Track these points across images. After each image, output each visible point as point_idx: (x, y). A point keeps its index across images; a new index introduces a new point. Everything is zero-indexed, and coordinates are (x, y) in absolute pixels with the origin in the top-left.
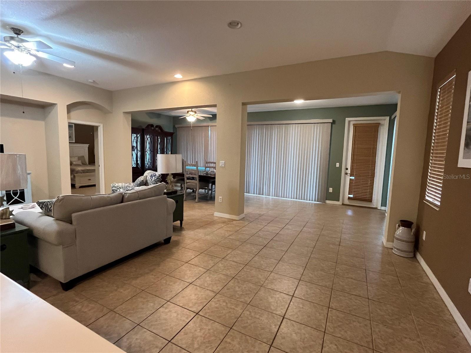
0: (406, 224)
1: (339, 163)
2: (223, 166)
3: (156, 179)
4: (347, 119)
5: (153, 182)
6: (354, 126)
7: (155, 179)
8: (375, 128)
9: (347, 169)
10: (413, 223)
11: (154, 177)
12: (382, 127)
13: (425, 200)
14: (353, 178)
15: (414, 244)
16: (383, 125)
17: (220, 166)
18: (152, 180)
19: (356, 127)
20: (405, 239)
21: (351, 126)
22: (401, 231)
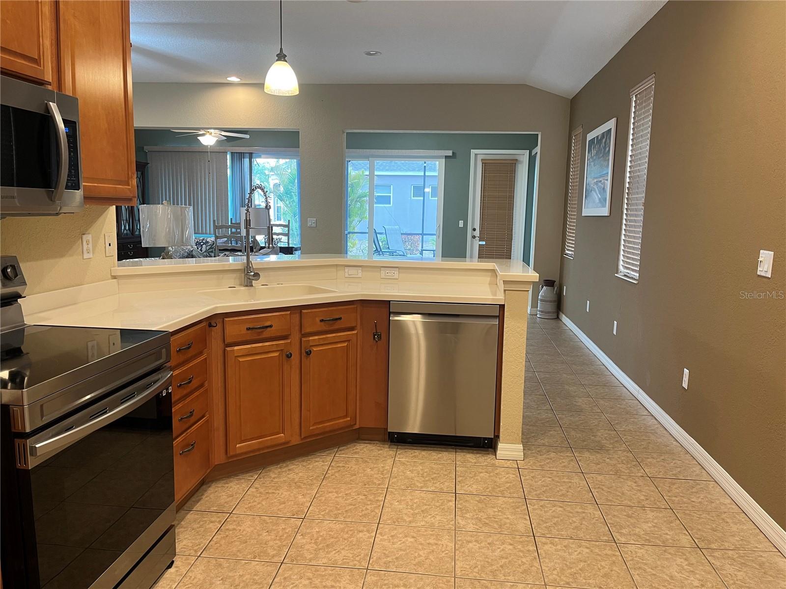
0: (549, 283)
1: (463, 221)
2: (314, 225)
3: (209, 250)
4: (473, 152)
5: (205, 254)
6: (483, 163)
7: (208, 248)
8: (511, 166)
9: (474, 230)
10: (555, 281)
11: (204, 246)
12: (519, 165)
13: (565, 255)
14: (484, 243)
15: (557, 303)
16: (521, 162)
17: (308, 226)
18: (201, 250)
19: (485, 163)
20: (548, 299)
21: (478, 161)
22: (544, 291)
